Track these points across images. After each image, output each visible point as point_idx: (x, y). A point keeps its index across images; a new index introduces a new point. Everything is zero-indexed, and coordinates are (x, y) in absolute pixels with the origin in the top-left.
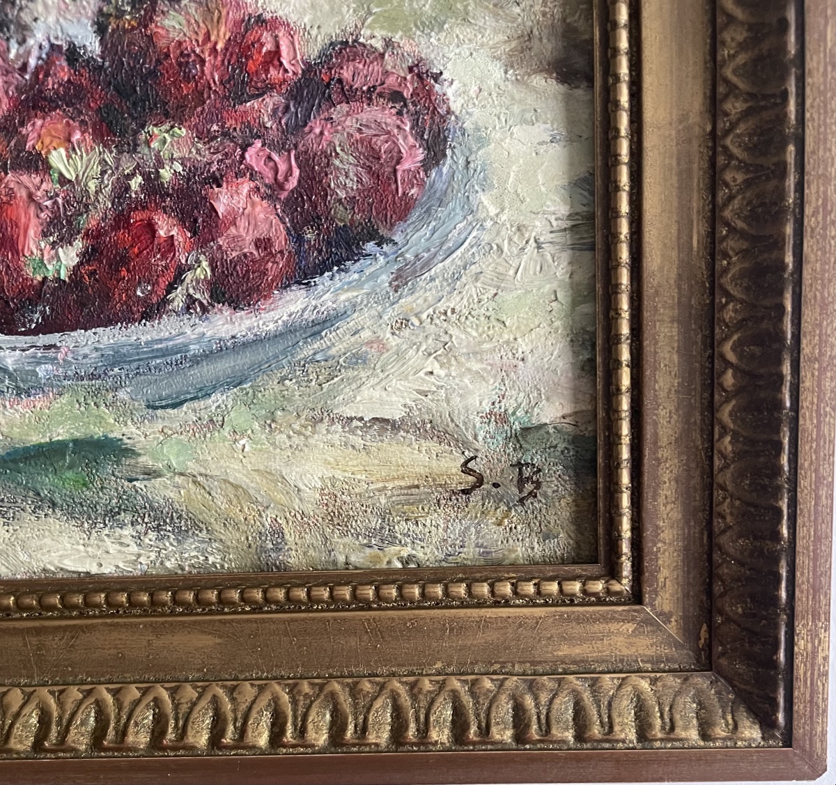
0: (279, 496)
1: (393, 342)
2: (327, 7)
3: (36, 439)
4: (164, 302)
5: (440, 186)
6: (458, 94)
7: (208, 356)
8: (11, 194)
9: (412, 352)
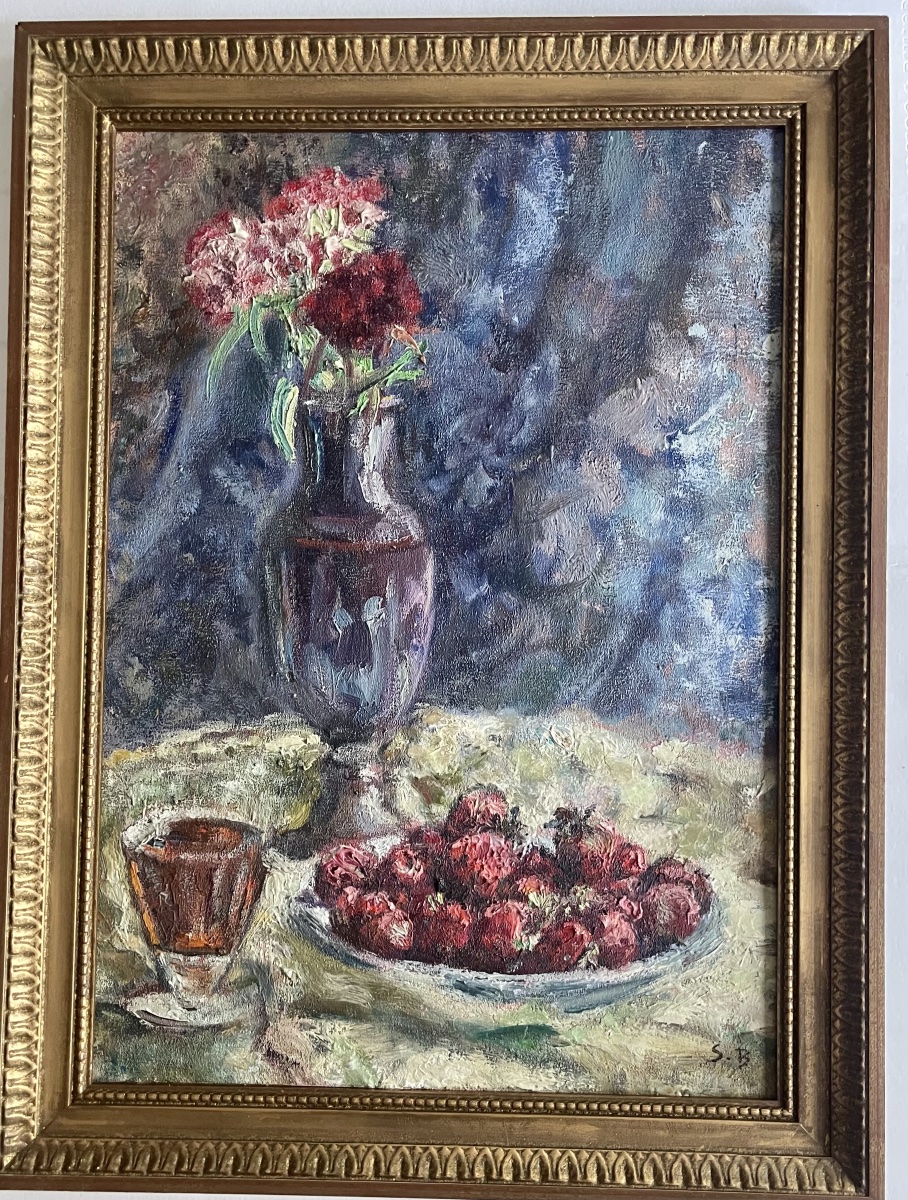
0: (626, 1059)
1: (683, 989)
2: (659, 843)
3: (510, 1024)
4: (576, 963)
5: (707, 922)
6: (716, 884)
7: (595, 990)
8: (509, 910)
9: (691, 995)
